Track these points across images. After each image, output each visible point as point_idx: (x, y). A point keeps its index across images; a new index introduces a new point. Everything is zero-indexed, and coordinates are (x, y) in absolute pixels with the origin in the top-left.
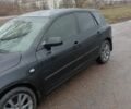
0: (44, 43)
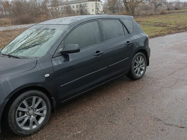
0: (61, 50)
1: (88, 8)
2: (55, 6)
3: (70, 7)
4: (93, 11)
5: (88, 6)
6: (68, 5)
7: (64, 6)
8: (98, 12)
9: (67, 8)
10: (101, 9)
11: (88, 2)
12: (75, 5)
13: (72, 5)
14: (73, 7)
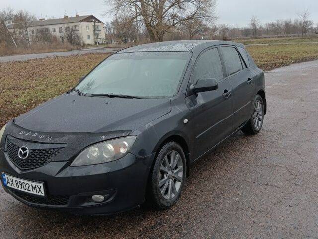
0: (192, 86)
1: (81, 32)
2: (20, 29)
3: (47, 30)
4: (89, 38)
5: (80, 29)
6: (44, 27)
7: (38, 28)
8: (99, 41)
9: (42, 32)
10: (103, 36)
11: (80, 23)
12: (57, 28)
13: (51, 28)
14: (54, 30)
